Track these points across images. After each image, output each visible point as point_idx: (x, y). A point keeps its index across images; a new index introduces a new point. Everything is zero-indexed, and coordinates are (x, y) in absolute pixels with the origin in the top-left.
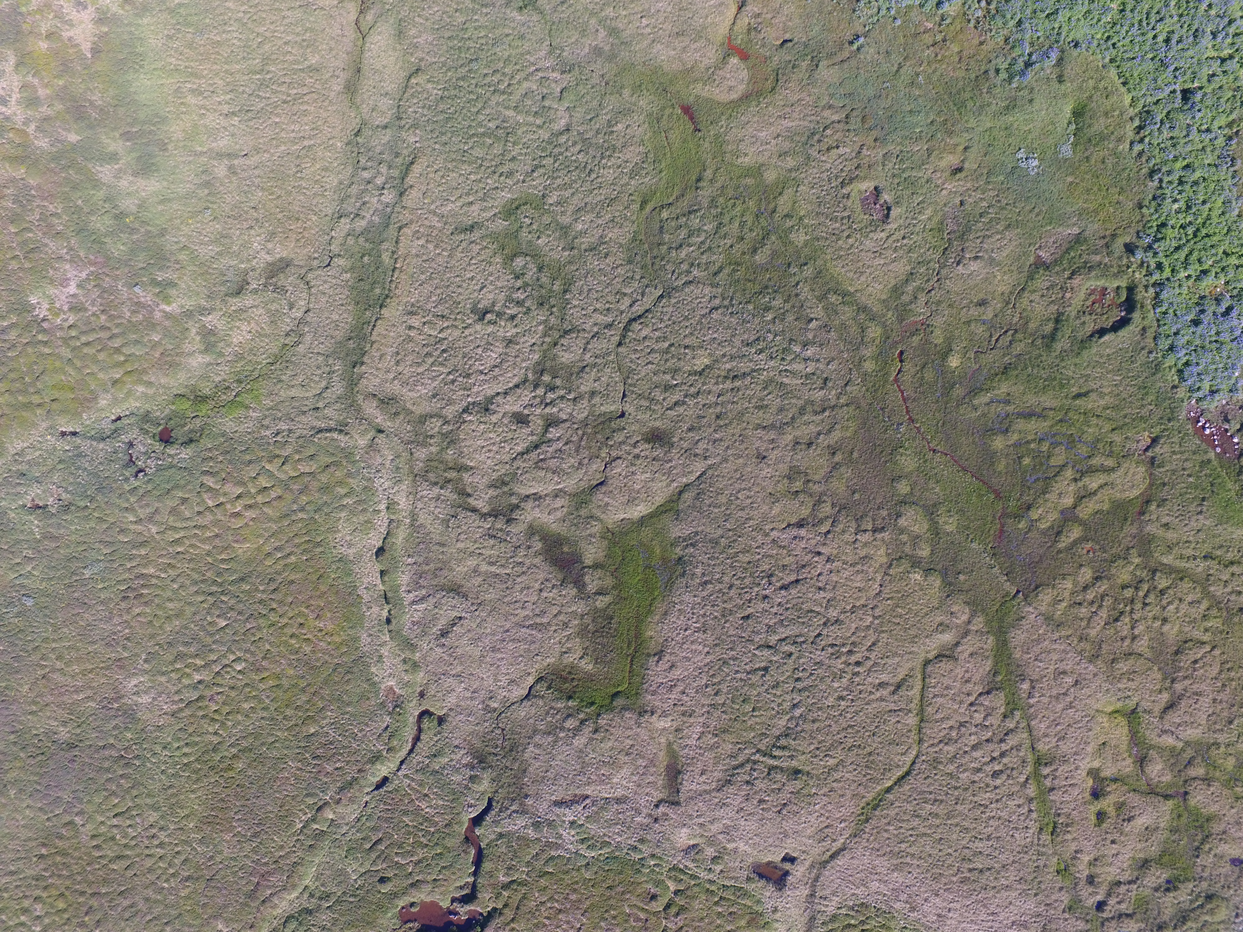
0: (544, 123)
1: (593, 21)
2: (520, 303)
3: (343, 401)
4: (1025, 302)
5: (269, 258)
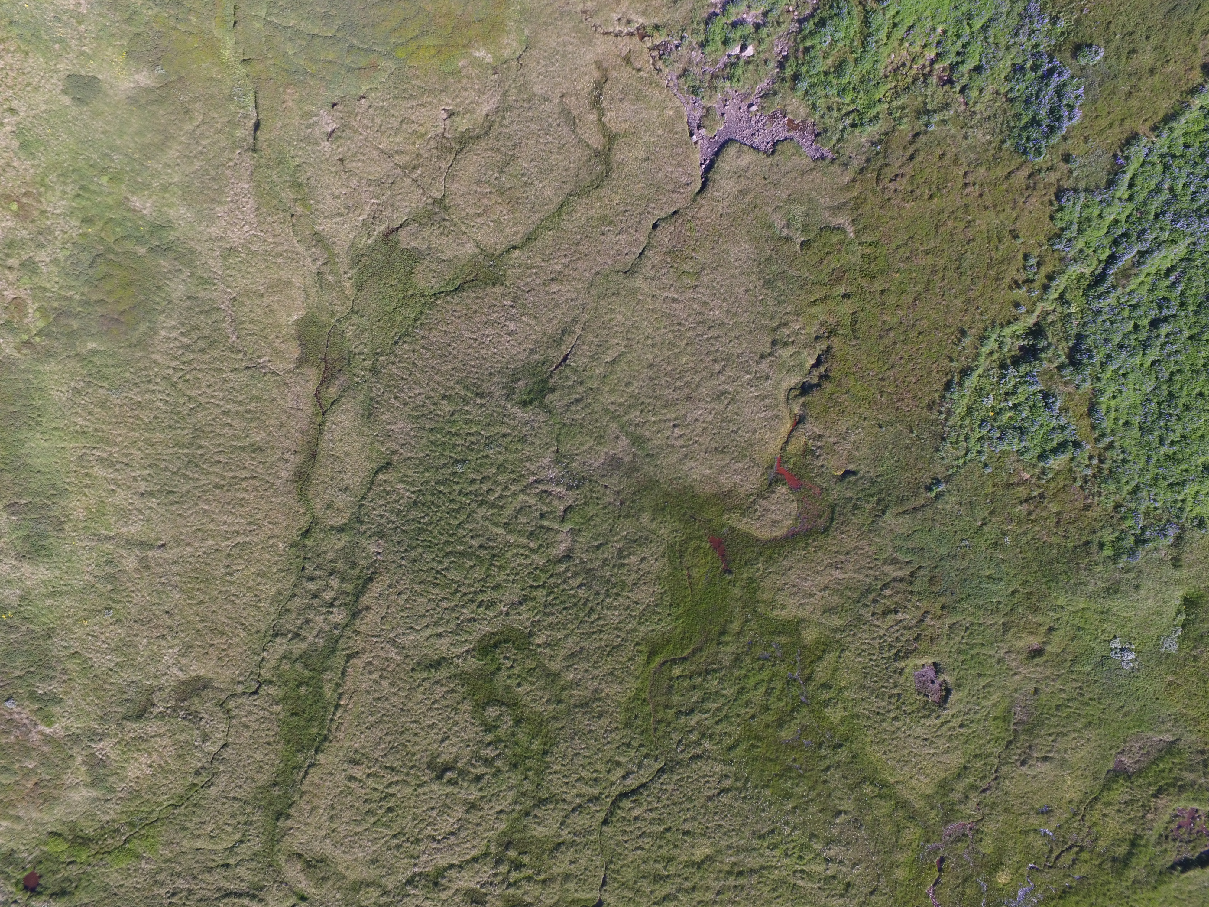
0: (540, 546)
1: (614, 426)
2: (488, 762)
3: (260, 859)
4: (1096, 815)
5: (182, 676)
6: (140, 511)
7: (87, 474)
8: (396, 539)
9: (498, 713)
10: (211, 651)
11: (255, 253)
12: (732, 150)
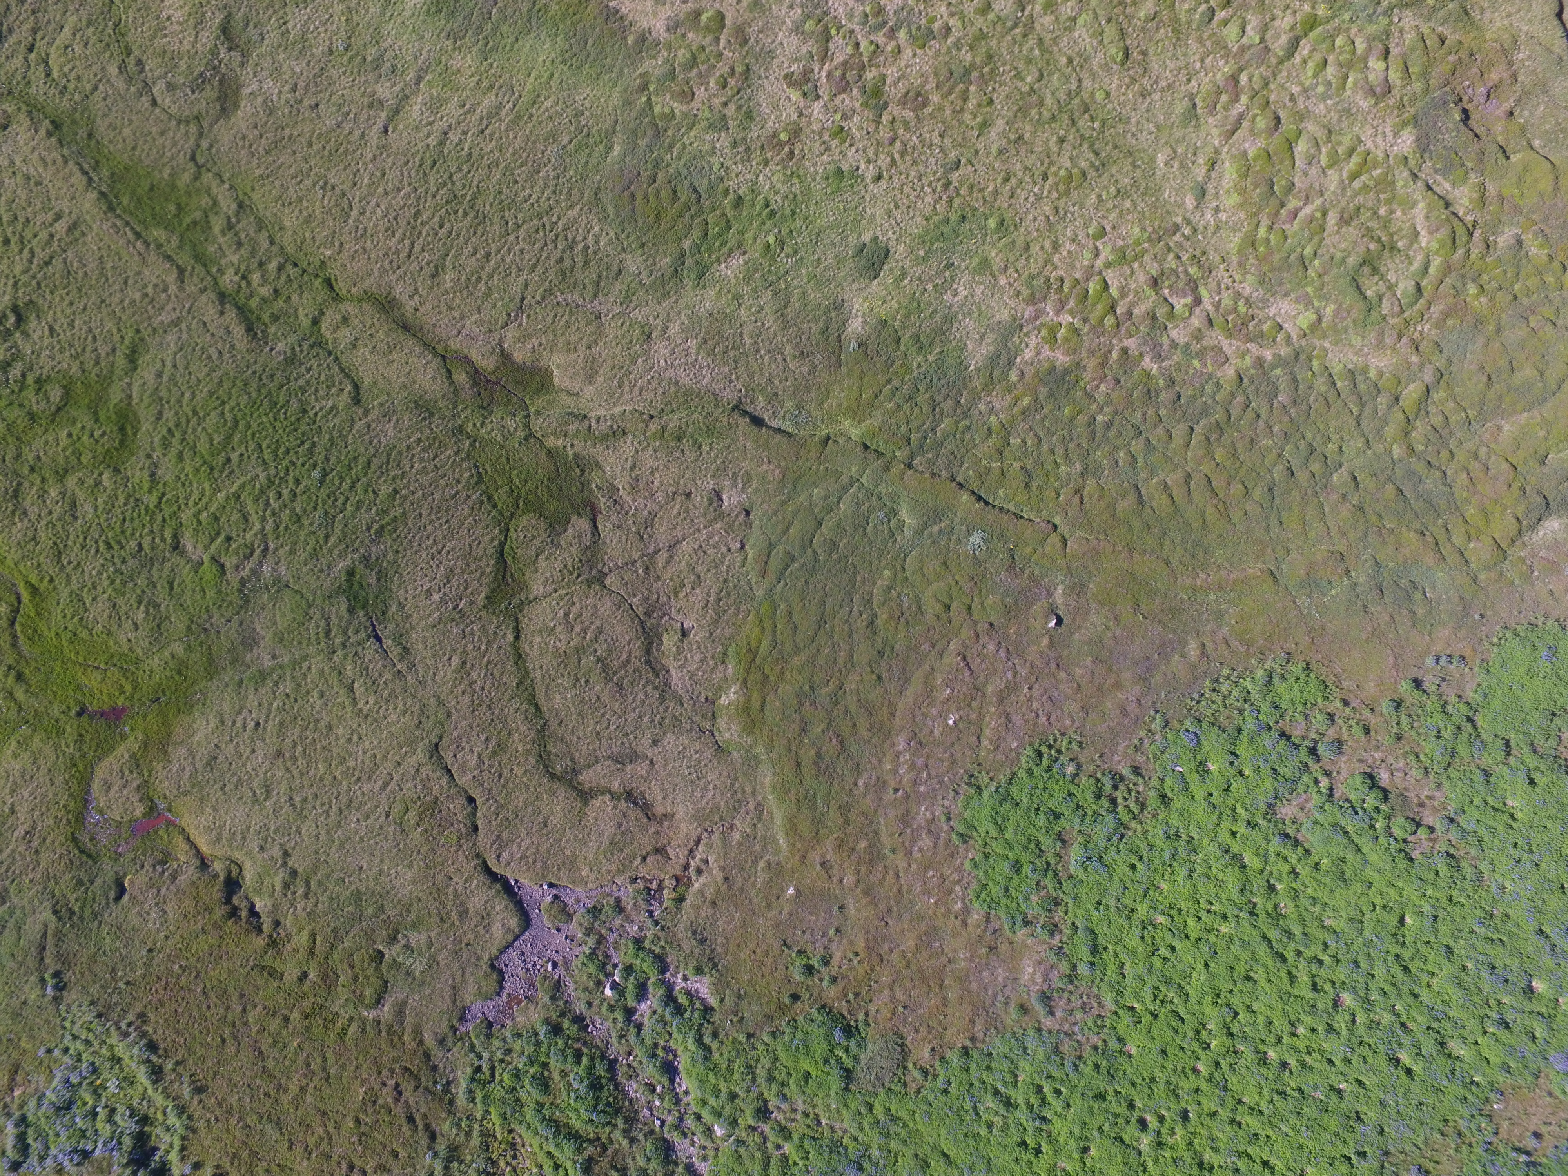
0: (199, 523)
3: (21, 86)
5: (246, 91)
6: (430, 124)
7: (492, 87)
8: (279, 374)
9: (52, 399)
10: (256, 132)
11: (634, 362)
12: (514, 922)
